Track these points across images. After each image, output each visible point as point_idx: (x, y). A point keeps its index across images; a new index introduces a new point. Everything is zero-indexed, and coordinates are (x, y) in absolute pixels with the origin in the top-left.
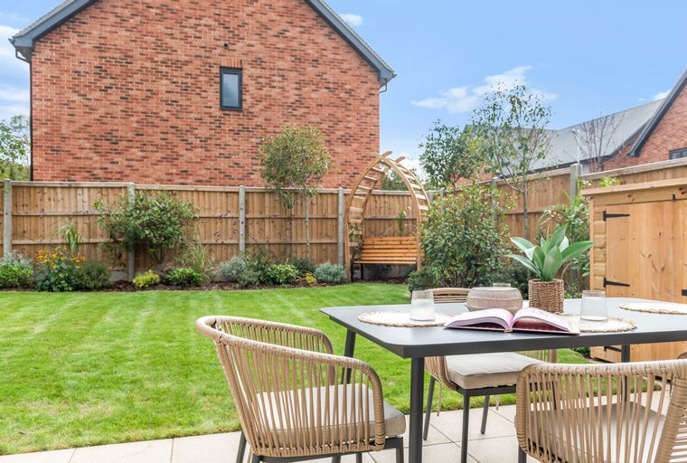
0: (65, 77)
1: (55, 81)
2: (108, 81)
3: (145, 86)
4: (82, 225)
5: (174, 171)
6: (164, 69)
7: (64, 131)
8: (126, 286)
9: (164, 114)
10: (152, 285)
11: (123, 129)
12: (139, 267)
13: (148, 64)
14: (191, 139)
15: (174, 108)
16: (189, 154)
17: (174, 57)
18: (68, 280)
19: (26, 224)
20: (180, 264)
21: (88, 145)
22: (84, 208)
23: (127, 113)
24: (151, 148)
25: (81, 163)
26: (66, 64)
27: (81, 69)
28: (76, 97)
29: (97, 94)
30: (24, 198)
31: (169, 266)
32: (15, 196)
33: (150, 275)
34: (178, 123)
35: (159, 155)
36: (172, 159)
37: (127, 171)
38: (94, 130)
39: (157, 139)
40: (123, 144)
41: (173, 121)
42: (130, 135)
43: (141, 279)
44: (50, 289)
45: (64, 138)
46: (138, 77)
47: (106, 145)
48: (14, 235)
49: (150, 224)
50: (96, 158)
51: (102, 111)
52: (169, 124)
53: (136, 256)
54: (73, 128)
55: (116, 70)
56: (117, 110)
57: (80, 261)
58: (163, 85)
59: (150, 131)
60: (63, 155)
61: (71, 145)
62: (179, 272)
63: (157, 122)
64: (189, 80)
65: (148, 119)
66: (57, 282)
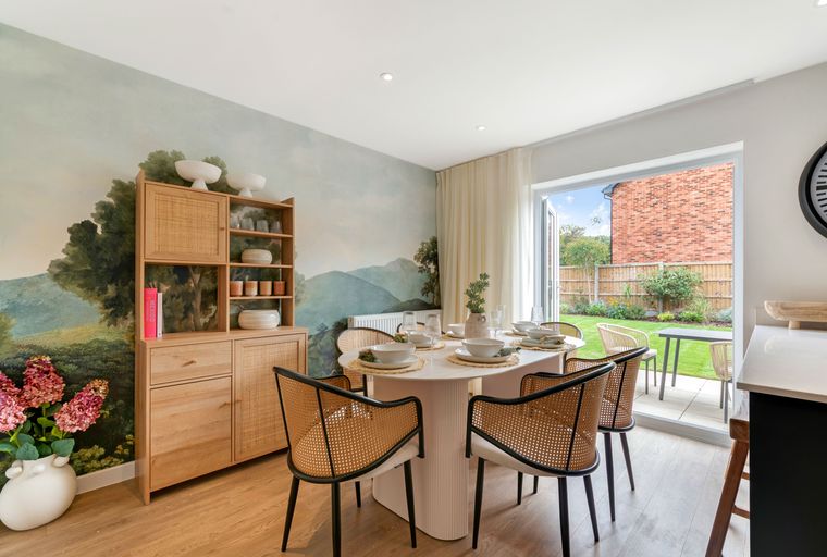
0: (630, 203)
1: (624, 206)
2: (655, 201)
3: (680, 198)
4: (632, 285)
5: (701, 248)
6: (694, 184)
7: (629, 233)
8: (655, 319)
9: (694, 213)
10: (668, 320)
11: (664, 227)
12: (664, 310)
13: (682, 184)
14: (715, 226)
15: (701, 209)
16: (713, 236)
17: (702, 175)
18: (622, 313)
19: (605, 285)
20: (687, 309)
21: (642, 239)
22: (634, 278)
23: (667, 217)
24: (683, 236)
25: (638, 249)
26: (630, 196)
27: (639, 197)
28: (636, 213)
29: (649, 209)
30: (604, 273)
31: (680, 310)
32: (600, 273)
33: (668, 314)
34: (705, 217)
35: (690, 240)
36: (700, 241)
37: (667, 251)
38: (647, 229)
39: (688, 230)
40: (664, 236)
41: (701, 216)
42: (669, 230)
43: (662, 316)
44: (614, 317)
45: (629, 237)
46: (675, 194)
47: (654, 237)
48: (600, 289)
49: (669, 286)
50: (647, 245)
51: (651, 218)
52: (699, 218)
53: (664, 302)
54: (634, 230)
55: (661, 193)
56: (661, 216)
57: (630, 305)
58: (693, 194)
59: (683, 225)
60: (628, 246)
61: (633, 240)
62: (686, 314)
63: (688, 219)
64: (714, 187)
65: (681, 218)
66: (617, 314)
